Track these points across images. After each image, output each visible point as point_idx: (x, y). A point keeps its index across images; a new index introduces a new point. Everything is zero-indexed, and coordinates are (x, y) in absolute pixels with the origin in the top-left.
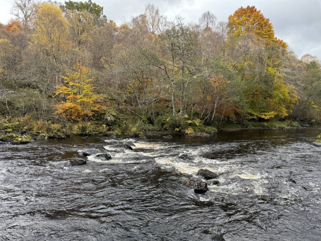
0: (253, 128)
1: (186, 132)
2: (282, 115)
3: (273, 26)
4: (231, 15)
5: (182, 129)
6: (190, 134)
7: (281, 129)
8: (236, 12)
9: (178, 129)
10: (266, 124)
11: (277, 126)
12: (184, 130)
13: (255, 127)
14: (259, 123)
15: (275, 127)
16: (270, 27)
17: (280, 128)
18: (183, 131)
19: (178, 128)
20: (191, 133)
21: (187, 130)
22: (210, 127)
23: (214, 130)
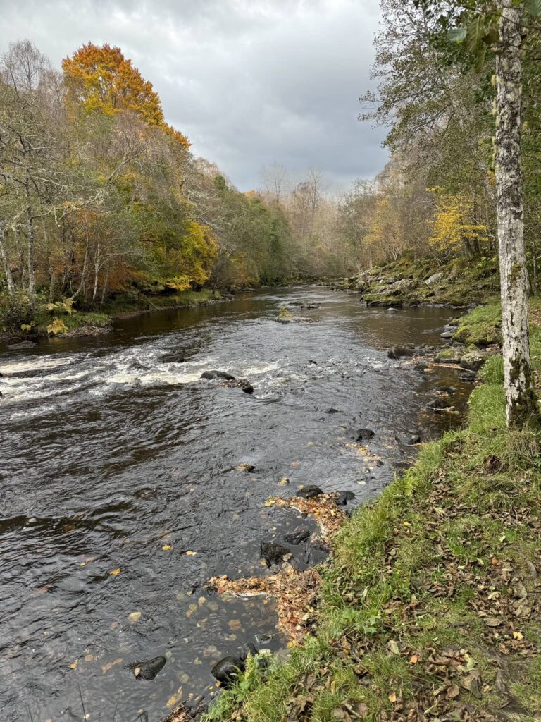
0: (158, 308)
1: (49, 331)
2: (199, 280)
3: (161, 99)
4: (68, 58)
5: (37, 325)
6: (59, 332)
7: (203, 305)
8: (81, 53)
9: (28, 327)
10: (177, 299)
11: (196, 300)
12: (43, 327)
13: (161, 306)
14: (167, 298)
15: (193, 303)
16: (154, 99)
17: (201, 303)
18: (40, 328)
19: (27, 323)
20: (62, 331)
21: (50, 326)
22: (96, 315)
23: (106, 320)
